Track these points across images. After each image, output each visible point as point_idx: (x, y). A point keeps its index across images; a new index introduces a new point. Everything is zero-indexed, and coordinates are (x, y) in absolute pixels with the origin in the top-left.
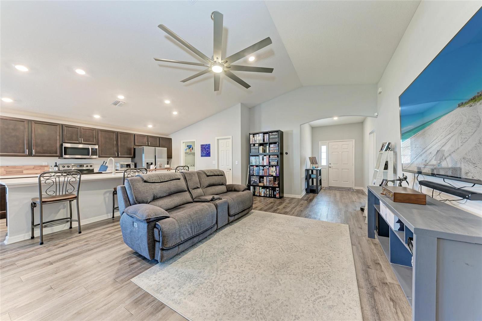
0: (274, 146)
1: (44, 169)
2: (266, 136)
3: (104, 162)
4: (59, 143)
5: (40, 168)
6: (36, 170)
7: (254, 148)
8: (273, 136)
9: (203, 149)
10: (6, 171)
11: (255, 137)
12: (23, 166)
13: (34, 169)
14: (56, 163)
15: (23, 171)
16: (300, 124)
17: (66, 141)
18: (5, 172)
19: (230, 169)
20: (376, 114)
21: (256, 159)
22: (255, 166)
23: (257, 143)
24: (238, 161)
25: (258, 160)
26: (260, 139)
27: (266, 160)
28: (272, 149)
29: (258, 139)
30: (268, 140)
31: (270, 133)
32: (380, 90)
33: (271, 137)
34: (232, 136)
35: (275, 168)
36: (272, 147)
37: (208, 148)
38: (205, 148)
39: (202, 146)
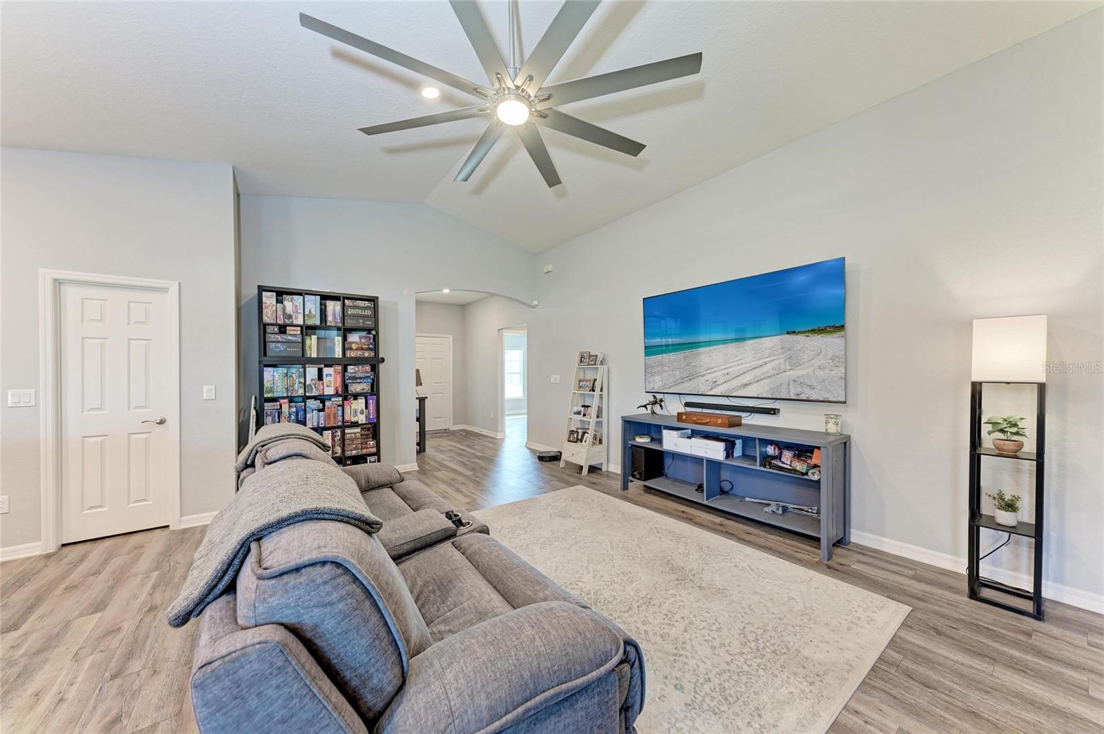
0: (360, 338)
2: (334, 308)
7: (280, 339)
8: (359, 312)
11: (285, 302)
19: (162, 422)
20: (536, 303)
21: (292, 376)
22: (286, 401)
23: (295, 322)
24: (214, 386)
25: (302, 380)
26: (307, 313)
27: (331, 379)
28: (354, 346)
29: (301, 311)
30: (339, 321)
31: (348, 298)
32: (550, 268)
33: (350, 312)
34: (180, 283)
35: (364, 401)
36: (353, 343)
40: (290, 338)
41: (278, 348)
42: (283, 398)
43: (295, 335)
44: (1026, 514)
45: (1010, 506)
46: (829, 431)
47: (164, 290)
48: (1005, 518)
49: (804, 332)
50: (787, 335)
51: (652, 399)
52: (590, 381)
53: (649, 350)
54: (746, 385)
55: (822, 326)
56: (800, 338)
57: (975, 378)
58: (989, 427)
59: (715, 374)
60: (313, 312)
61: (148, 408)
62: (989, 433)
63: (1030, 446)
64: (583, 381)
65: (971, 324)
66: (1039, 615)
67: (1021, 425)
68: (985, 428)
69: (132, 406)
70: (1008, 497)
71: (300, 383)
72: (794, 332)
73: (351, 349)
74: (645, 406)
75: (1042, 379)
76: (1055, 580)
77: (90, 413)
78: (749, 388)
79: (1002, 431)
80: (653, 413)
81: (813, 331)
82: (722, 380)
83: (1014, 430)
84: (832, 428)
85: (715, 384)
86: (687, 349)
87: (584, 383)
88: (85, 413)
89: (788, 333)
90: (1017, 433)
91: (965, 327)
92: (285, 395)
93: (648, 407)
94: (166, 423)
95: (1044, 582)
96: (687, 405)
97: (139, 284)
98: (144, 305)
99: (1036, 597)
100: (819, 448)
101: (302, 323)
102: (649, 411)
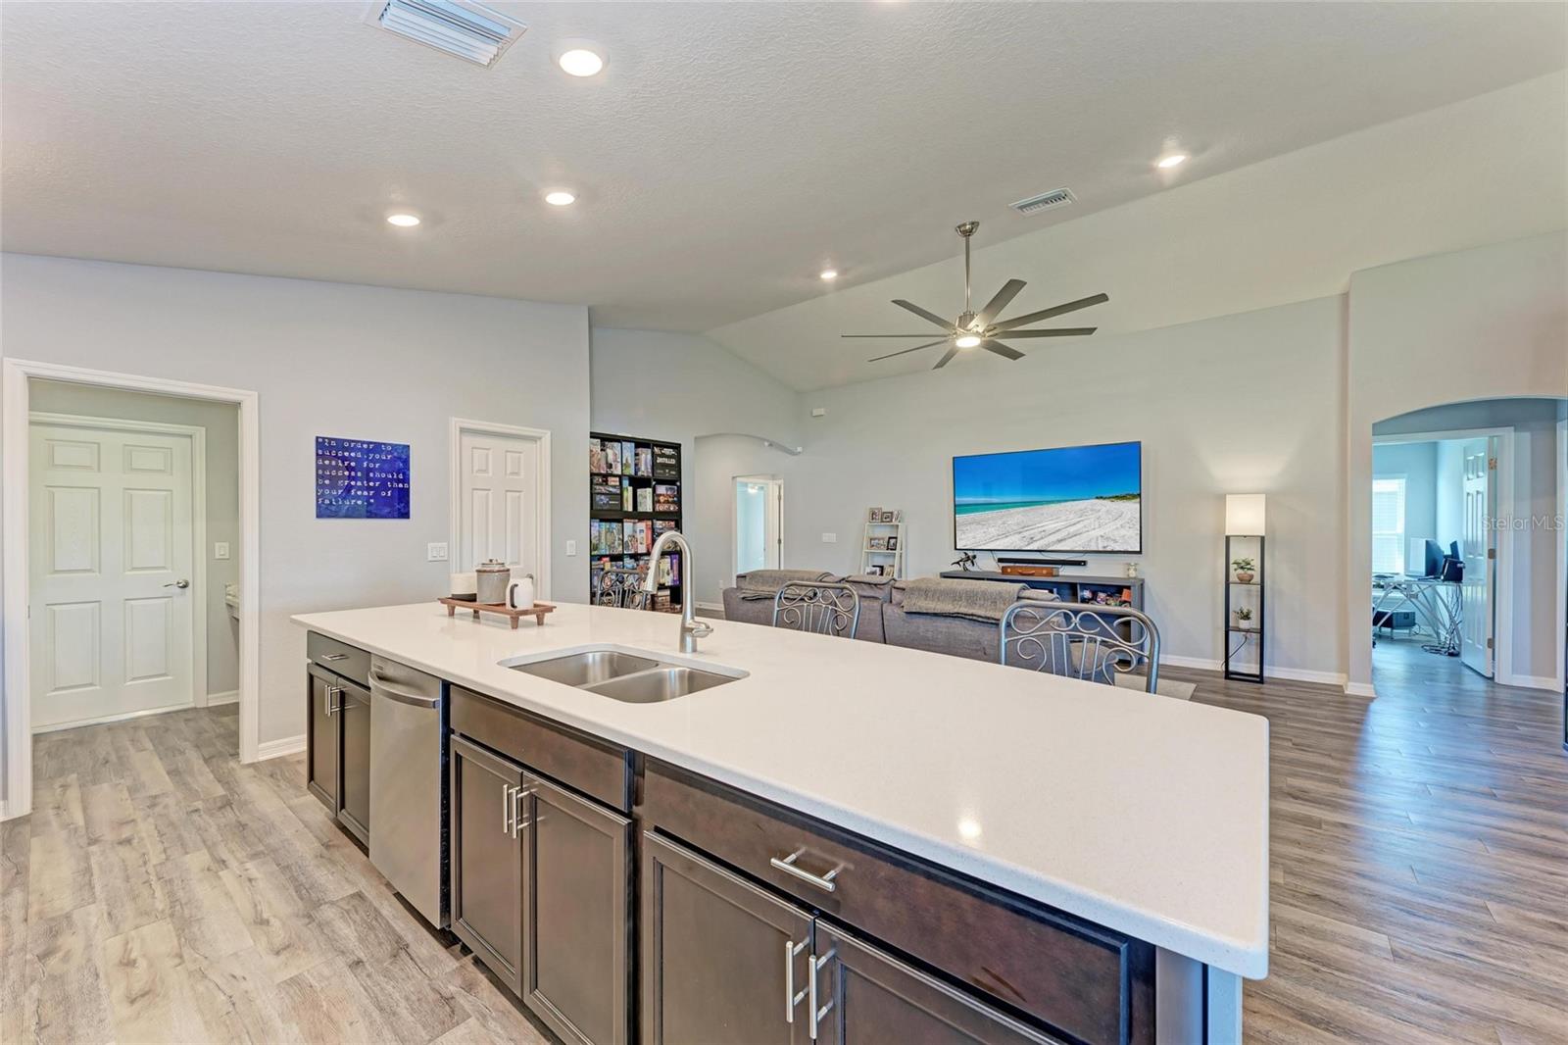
0: (667, 490)
2: (646, 455)
7: (604, 491)
8: (666, 461)
9: (330, 468)
11: (608, 451)
16: (695, 435)
20: (799, 449)
21: (612, 532)
22: (608, 559)
23: (615, 473)
24: (575, 542)
25: (621, 537)
26: (624, 462)
27: (644, 535)
28: (662, 499)
29: (619, 460)
30: (650, 470)
31: (657, 446)
32: (821, 411)
33: (659, 460)
34: (550, 432)
35: (669, 560)
36: (661, 495)
37: (386, 466)
38: (365, 464)
39: (331, 448)
40: (611, 489)
41: (602, 500)
42: (606, 556)
43: (614, 487)
44: (1254, 623)
45: (1247, 617)
46: (1131, 576)
47: (541, 440)
48: (1244, 624)
49: (1110, 498)
50: (1097, 501)
51: (964, 556)
52: (883, 539)
53: (958, 508)
54: (1060, 541)
55: (1124, 494)
56: (1107, 502)
57: (1227, 534)
58: (1235, 566)
59: (1032, 531)
60: (630, 462)
62: (1235, 570)
63: (1257, 579)
64: (875, 539)
65: (1225, 498)
66: (1262, 682)
67: (1252, 563)
68: (1232, 567)
70: (1245, 611)
71: (619, 539)
72: (1101, 498)
73: (659, 502)
74: (958, 563)
75: (1263, 534)
76: (1269, 665)
78: (1063, 543)
79: (1242, 568)
80: (966, 569)
81: (1117, 497)
82: (1039, 537)
83: (1249, 566)
84: (1132, 573)
85: (1032, 540)
86: (1003, 508)
87: (877, 541)
89: (1097, 498)
90: (1250, 569)
91: (1221, 498)
92: (608, 553)
93: (961, 563)
95: (1265, 666)
96: (1000, 560)
97: (508, 431)
98: (517, 455)
99: (1261, 676)
100: (1129, 588)
101: (620, 473)
102: (961, 569)
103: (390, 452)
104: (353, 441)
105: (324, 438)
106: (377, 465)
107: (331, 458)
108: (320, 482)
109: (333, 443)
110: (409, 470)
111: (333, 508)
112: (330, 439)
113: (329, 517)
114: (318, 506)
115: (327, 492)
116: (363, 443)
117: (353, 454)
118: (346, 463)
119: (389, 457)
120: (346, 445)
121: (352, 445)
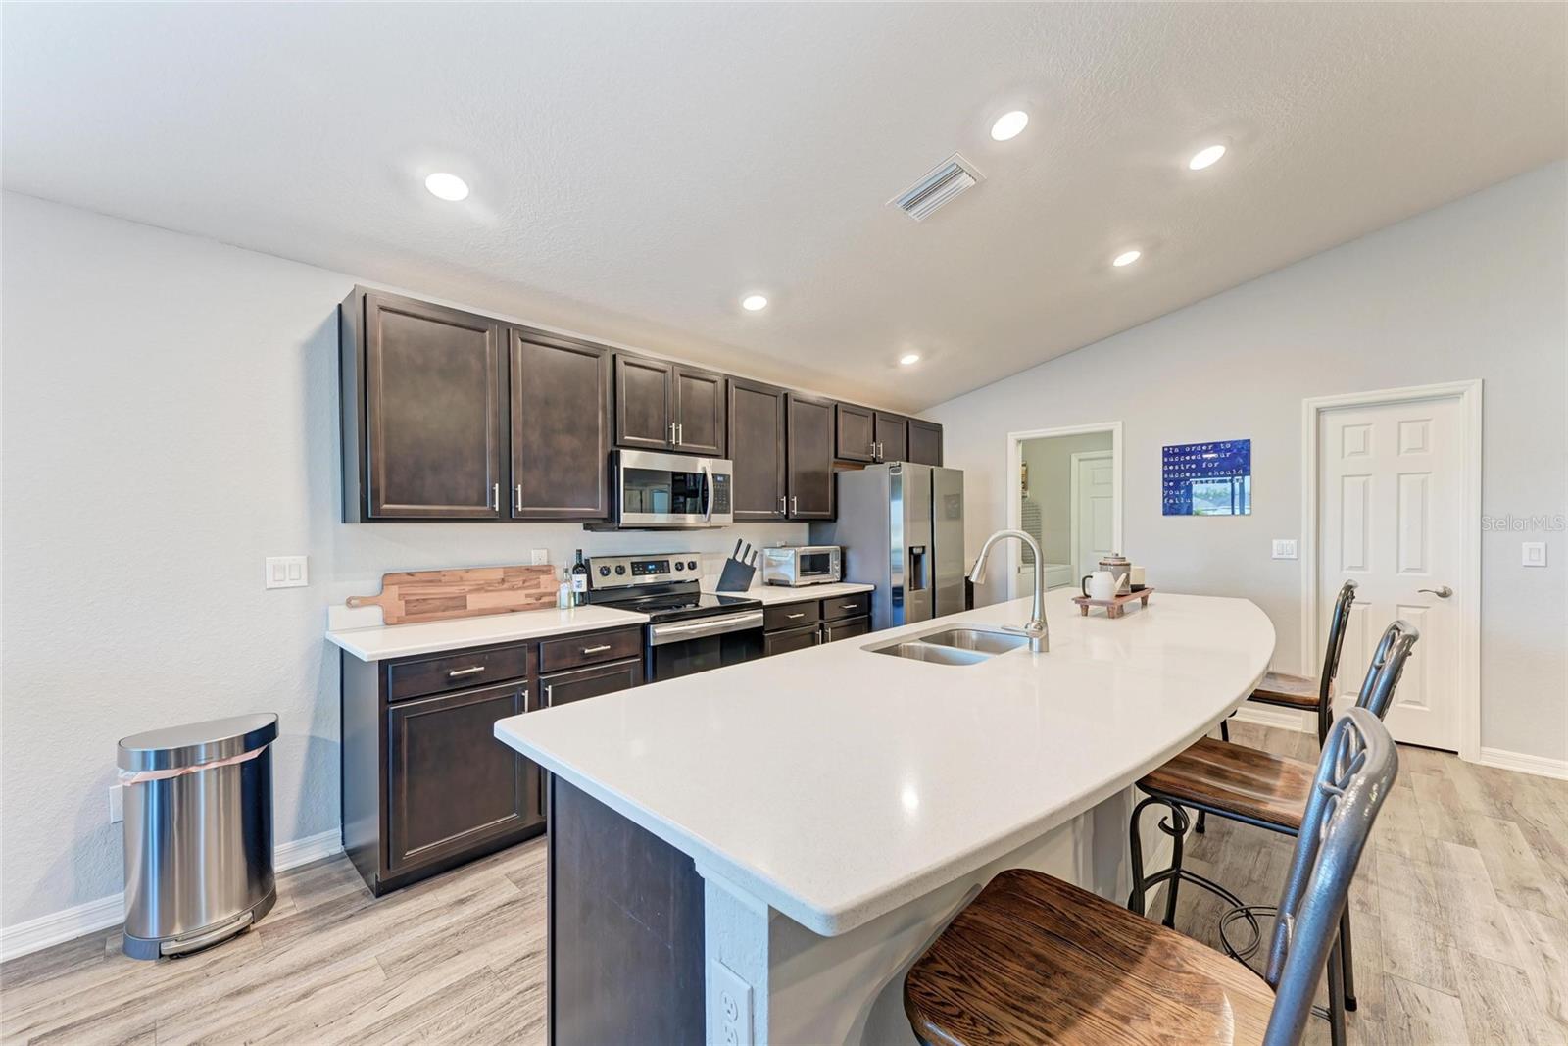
1: (538, 586)
3: (740, 542)
4: (603, 447)
5: (524, 582)
6: (511, 593)
9: (1174, 472)
10: (406, 602)
12: (468, 571)
13: (505, 586)
14: (580, 552)
15: (465, 597)
17: (626, 438)
18: (403, 602)
19: (1444, 595)
24: (1544, 544)
34: (1483, 381)
37: (1225, 463)
38: (1204, 465)
39: (1174, 454)
47: (1455, 396)
61: (1425, 572)
69: (1403, 567)
77: (1351, 572)
88: (1344, 571)
94: (1452, 597)
98: (1420, 423)
103: (1229, 450)
104: (1193, 445)
105: (1168, 447)
106: (1216, 464)
107: (1174, 464)
108: (1166, 484)
109: (1177, 450)
110: (1250, 464)
111: (1176, 506)
112: (1174, 447)
113: (1173, 514)
114: (1164, 505)
115: (1171, 492)
116: (1202, 445)
117: (1193, 457)
118: (1187, 466)
119: (1228, 454)
120: (1188, 449)
121: (1193, 448)
